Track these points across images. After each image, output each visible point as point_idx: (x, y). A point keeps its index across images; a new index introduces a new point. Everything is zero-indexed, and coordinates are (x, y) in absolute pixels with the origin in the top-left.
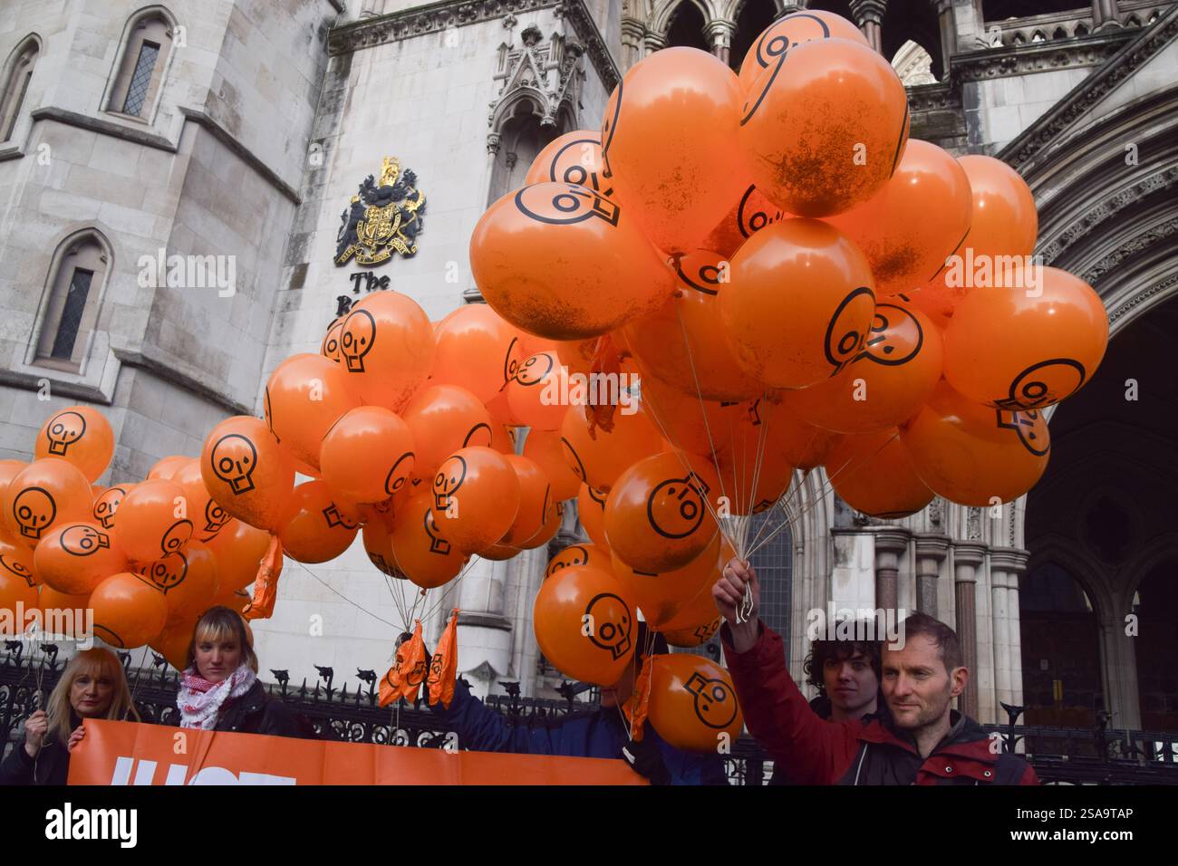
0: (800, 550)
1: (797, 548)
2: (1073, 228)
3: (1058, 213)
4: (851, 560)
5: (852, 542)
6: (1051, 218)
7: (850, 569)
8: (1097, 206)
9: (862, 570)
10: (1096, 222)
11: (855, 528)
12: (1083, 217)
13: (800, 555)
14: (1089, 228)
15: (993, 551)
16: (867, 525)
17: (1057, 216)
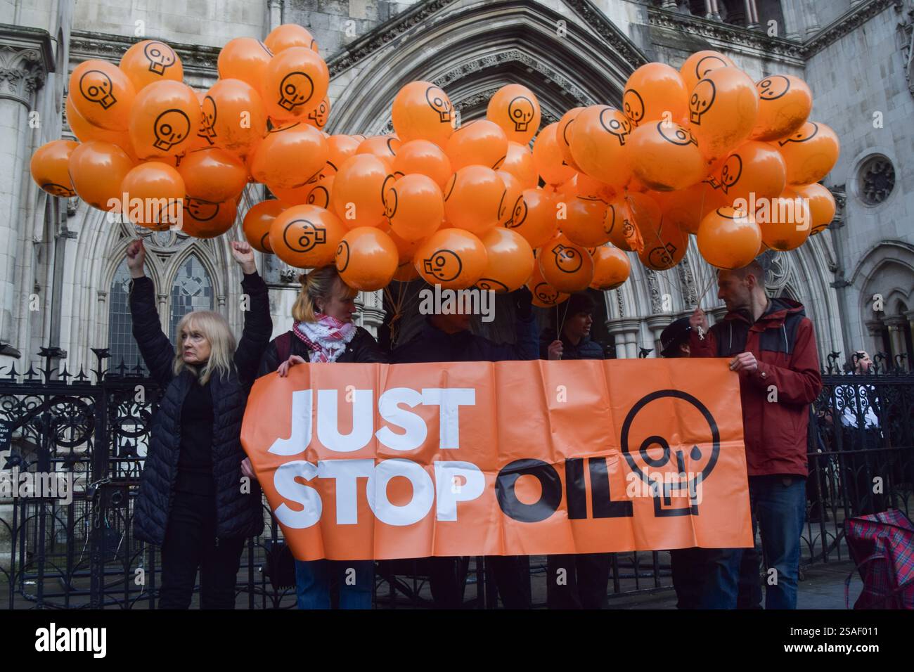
0: (222, 302)
1: (219, 300)
2: (439, 79)
3: (431, 66)
4: (279, 309)
5: (280, 294)
6: (427, 69)
7: (278, 316)
8: (456, 68)
9: (287, 317)
10: (454, 79)
11: (282, 284)
12: (446, 73)
13: (222, 306)
14: (449, 83)
15: (365, 310)
16: (291, 282)
17: (431, 69)
